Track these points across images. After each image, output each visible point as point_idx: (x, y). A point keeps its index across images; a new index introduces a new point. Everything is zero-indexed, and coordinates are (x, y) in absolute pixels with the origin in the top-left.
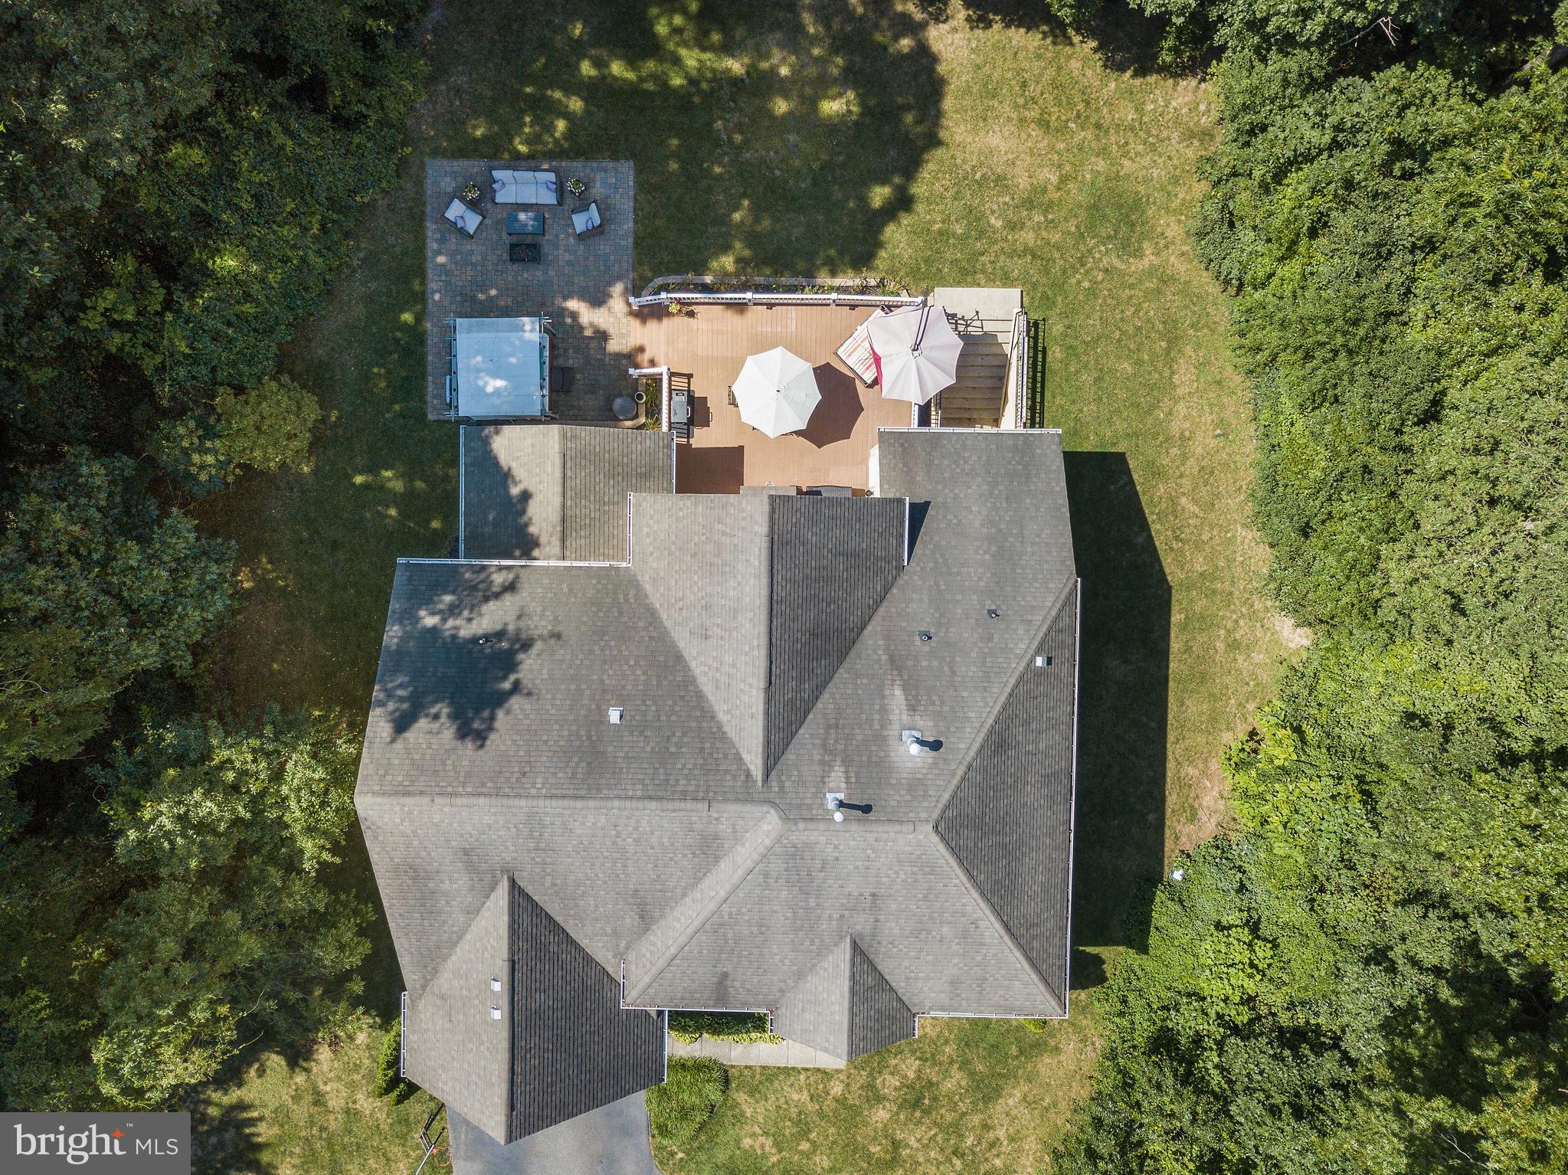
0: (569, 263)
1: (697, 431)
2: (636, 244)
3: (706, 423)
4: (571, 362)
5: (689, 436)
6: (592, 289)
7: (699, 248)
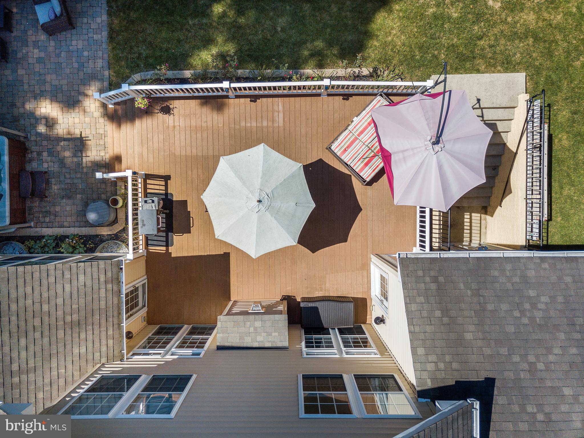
0: (40, 60)
1: (177, 239)
2: (111, 38)
3: (187, 229)
4: (45, 165)
5: (168, 243)
6: (65, 88)
7: (179, 41)
